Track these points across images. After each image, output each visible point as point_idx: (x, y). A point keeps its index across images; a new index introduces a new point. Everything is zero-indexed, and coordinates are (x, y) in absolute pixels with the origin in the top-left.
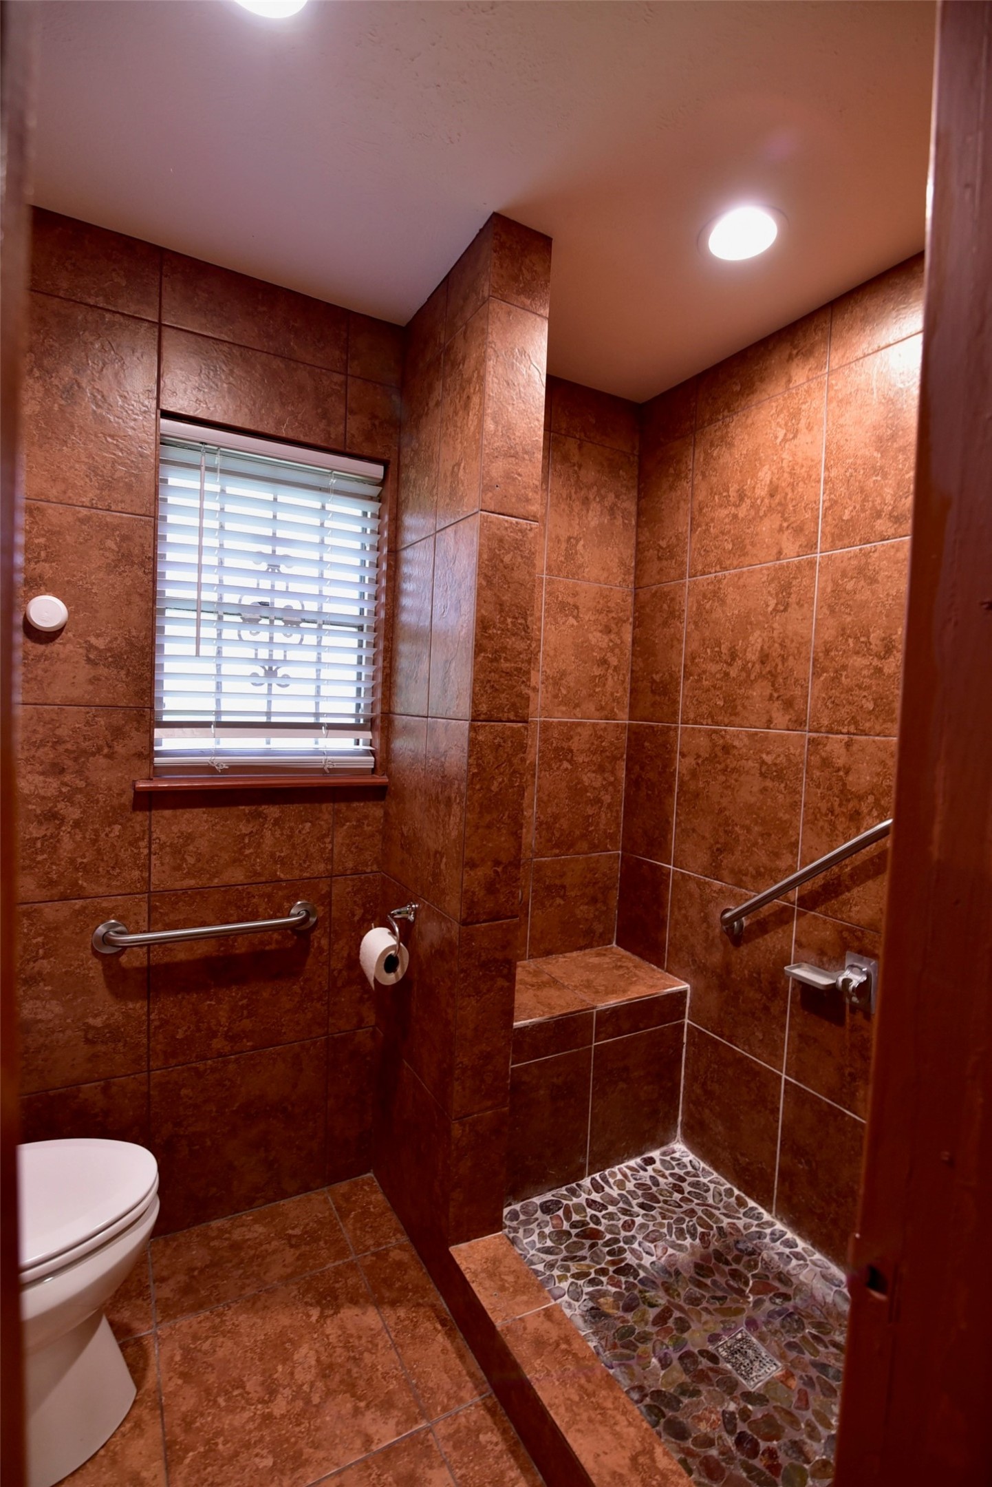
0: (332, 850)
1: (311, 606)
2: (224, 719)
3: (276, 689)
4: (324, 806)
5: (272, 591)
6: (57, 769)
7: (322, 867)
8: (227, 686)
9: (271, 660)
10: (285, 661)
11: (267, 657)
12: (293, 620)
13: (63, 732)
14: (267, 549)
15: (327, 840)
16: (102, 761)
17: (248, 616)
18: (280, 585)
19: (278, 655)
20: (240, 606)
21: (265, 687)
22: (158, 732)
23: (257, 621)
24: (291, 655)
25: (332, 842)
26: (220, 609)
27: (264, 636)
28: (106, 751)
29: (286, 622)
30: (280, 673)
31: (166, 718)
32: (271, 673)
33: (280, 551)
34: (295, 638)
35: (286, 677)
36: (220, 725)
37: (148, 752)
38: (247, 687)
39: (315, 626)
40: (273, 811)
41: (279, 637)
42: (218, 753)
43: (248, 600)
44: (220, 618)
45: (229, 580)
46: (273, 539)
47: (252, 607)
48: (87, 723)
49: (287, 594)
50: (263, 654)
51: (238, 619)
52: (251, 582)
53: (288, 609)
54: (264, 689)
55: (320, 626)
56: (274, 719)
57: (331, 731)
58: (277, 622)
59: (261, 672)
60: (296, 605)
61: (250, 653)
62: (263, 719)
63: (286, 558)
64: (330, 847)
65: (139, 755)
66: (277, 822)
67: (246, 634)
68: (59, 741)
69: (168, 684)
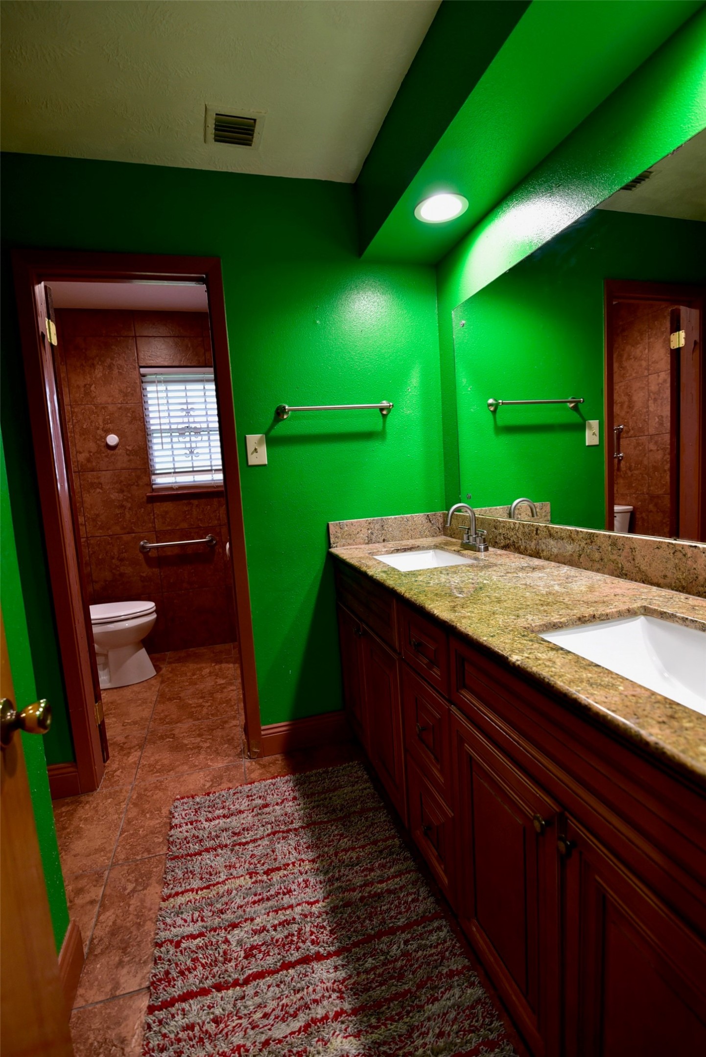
0: (219, 516)
1: (204, 426)
2: (177, 470)
3: (194, 458)
4: (214, 499)
5: (189, 422)
6: (122, 491)
7: (216, 522)
8: (176, 459)
9: (191, 447)
10: (197, 447)
11: (189, 446)
12: (198, 432)
13: (122, 478)
14: (185, 407)
15: (217, 512)
16: (135, 487)
17: (181, 432)
18: (191, 420)
19: (194, 445)
20: (178, 429)
21: (190, 457)
22: (153, 477)
23: (184, 434)
24: (199, 445)
25: (219, 513)
26: (171, 431)
27: (188, 439)
28: (136, 484)
29: (195, 433)
30: (195, 452)
31: (158, 472)
32: (191, 452)
33: (190, 407)
34: (199, 438)
35: (197, 453)
36: (175, 473)
37: (150, 484)
38: (184, 458)
39: (207, 433)
40: (195, 502)
41: (193, 439)
42: (176, 483)
43: (180, 426)
44: (171, 434)
45: (173, 420)
46: (187, 403)
47: (183, 429)
48: (129, 475)
49: (194, 422)
50: (188, 445)
51: (178, 434)
52: (180, 420)
53: (195, 428)
54: (190, 458)
55: (208, 433)
56: (195, 469)
57: (216, 472)
58: (192, 433)
59: (188, 452)
60: (198, 426)
61: (183, 446)
62: (191, 469)
63: (192, 409)
64: (218, 514)
65: (147, 485)
66: (197, 506)
67: (181, 439)
68: (121, 482)
69: (156, 460)
